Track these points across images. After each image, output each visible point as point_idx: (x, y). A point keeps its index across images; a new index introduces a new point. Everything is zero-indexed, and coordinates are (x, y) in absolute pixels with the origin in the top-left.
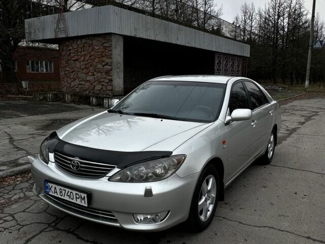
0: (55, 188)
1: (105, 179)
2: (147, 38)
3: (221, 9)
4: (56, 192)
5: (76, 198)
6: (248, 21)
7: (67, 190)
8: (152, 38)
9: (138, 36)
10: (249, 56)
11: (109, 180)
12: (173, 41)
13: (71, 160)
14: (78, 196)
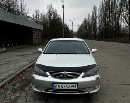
0: (59, 85)
1: (80, 77)
2: (8, 21)
3: (28, 11)
4: (59, 87)
5: (71, 87)
6: (38, 16)
7: (66, 85)
8: (10, 22)
9: (5, 21)
10: (43, 30)
11: (82, 77)
12: (18, 23)
13: (62, 73)
14: (72, 86)
